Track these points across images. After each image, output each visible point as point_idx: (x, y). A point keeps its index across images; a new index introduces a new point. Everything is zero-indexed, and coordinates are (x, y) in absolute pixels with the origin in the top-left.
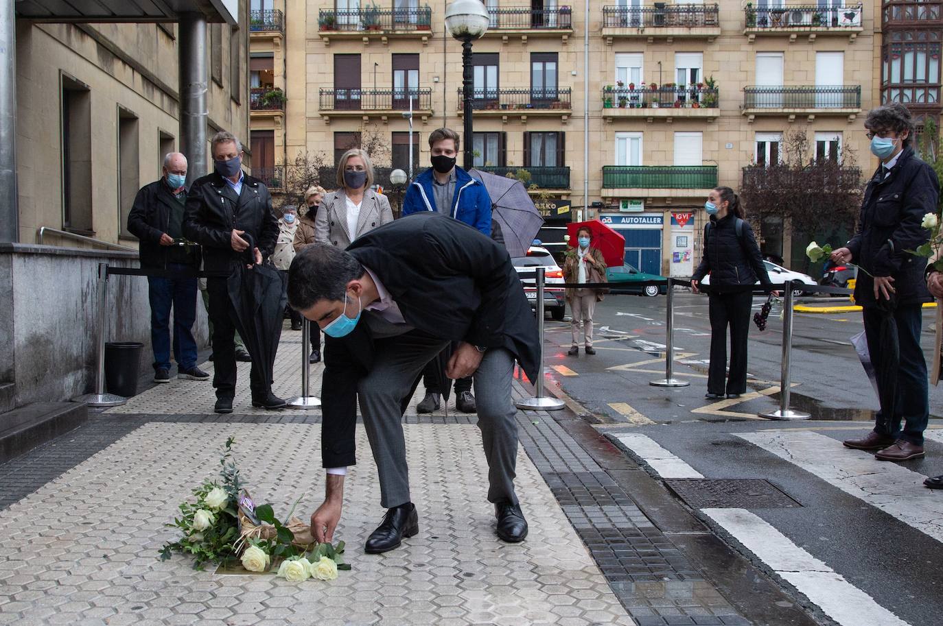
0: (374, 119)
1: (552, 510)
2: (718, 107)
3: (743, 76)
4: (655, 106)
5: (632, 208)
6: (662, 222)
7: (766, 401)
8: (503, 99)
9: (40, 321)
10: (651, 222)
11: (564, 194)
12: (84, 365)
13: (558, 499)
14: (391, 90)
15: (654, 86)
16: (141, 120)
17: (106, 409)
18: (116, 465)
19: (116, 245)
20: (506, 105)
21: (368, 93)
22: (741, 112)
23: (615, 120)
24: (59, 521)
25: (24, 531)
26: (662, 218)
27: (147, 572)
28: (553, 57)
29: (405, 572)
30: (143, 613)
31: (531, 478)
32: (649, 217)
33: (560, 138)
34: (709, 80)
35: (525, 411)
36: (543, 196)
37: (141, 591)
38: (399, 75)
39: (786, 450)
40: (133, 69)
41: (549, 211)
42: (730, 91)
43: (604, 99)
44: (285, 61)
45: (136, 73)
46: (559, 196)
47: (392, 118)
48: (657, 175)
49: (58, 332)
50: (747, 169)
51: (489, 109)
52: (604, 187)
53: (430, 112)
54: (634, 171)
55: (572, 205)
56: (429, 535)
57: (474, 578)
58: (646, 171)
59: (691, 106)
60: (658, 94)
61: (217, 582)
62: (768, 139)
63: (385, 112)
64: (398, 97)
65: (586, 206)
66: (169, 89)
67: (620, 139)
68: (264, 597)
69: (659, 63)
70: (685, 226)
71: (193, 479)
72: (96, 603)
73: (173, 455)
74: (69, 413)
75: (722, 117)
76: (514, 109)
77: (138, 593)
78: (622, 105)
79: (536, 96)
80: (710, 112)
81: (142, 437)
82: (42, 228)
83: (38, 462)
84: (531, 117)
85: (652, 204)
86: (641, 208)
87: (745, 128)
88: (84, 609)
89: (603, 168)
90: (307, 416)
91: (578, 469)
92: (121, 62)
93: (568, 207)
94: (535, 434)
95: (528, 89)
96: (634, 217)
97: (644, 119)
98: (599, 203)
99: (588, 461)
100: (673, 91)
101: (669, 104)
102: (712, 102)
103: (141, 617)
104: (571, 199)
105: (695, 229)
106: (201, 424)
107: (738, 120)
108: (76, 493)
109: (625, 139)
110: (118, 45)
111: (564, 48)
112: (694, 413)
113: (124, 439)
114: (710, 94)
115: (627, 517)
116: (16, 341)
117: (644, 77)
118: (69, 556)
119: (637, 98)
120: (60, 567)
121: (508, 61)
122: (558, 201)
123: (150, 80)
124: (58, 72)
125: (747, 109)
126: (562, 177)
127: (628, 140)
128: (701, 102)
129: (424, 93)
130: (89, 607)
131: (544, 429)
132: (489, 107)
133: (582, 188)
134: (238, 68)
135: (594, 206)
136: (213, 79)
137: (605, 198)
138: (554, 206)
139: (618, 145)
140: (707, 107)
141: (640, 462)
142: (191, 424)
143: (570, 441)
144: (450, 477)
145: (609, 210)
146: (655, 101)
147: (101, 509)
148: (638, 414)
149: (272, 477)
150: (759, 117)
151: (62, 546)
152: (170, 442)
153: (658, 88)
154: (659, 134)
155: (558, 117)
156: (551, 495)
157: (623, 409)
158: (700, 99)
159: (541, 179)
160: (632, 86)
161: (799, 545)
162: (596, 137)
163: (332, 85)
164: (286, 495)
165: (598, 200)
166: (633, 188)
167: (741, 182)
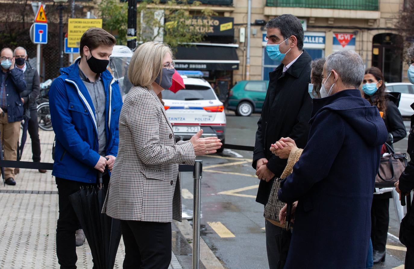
6: (324, 42)
10: (313, 41)
26: (324, 38)
32: (312, 37)
36: (206, 13)
41: (212, 28)
46: (222, 13)
52: (267, 5)
55: (235, 22)
65: (249, 23)
70: (346, 47)
85: (313, 24)
93: (231, 23)
98: (261, 21)
104: (233, 16)
122: (221, 17)
135: (257, 24)
137: (268, 16)
138: (217, 23)
165: (260, 18)
166: (296, 7)
167: (402, 6)
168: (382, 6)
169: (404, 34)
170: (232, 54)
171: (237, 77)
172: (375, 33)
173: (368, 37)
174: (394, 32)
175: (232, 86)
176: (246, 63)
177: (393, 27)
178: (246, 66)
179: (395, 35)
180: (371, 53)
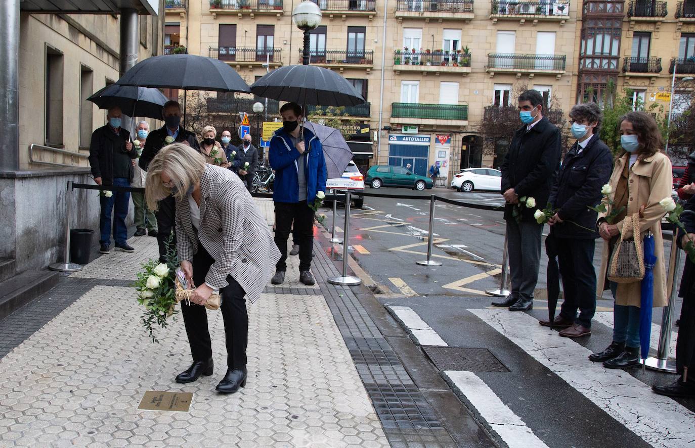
0: (244, 67)
1: (350, 368)
2: (470, 66)
3: (488, 46)
4: (428, 64)
5: (410, 131)
6: (430, 141)
7: (491, 281)
8: (329, 57)
9: (31, 219)
10: (422, 141)
11: (366, 120)
12: (57, 244)
13: (354, 359)
14: (255, 49)
15: (428, 51)
16: (94, 73)
17: (70, 274)
18: (77, 320)
19: (77, 153)
20: (330, 61)
21: (240, 50)
22: (485, 70)
23: (402, 72)
24: (43, 362)
25: (22, 369)
26: (430, 138)
27: (97, 406)
28: (362, 30)
29: (255, 413)
30: (94, 437)
31: (337, 341)
32: (421, 137)
33: (365, 83)
34: (465, 48)
35: (335, 286)
36: (352, 122)
37: (93, 420)
38: (261, 39)
39: (502, 325)
40: (91, 40)
41: (356, 131)
42: (479, 57)
43: (395, 59)
44: (187, 28)
45: (92, 42)
46: (362, 122)
47: (255, 67)
48: (428, 110)
49: (42, 225)
50: (487, 108)
51: (319, 63)
52: (392, 117)
53: (280, 64)
54: (413, 107)
55: (371, 128)
56: (271, 384)
57: (298, 419)
58: (421, 107)
59: (452, 65)
60: (431, 56)
61: (139, 415)
62: (502, 89)
63: (251, 63)
64: (259, 53)
65: (380, 129)
66: (113, 51)
67: (404, 85)
68: (168, 428)
69: (433, 36)
70: (444, 144)
71: (124, 333)
72: (66, 428)
73: (111, 313)
74: (48, 279)
75: (473, 73)
76: (336, 63)
77: (92, 421)
78: (407, 63)
79: (350, 55)
80: (465, 70)
81: (92, 297)
82: (32, 145)
83: (30, 315)
84: (346, 69)
85: (423, 129)
86: (416, 131)
87: (488, 81)
88: (59, 432)
89: (393, 104)
91: (367, 335)
92: (83, 36)
93: (368, 129)
94: (341, 304)
95: (345, 50)
96: (411, 137)
97: (421, 73)
98: (388, 127)
99: (374, 329)
100: (441, 55)
101: (438, 63)
102: (466, 63)
103: (93, 440)
104: (370, 123)
105: (451, 147)
106: (129, 288)
107: (483, 76)
108: (53, 341)
109: (408, 85)
110: (81, 24)
111: (370, 24)
112: (444, 288)
113: (81, 298)
114: (465, 58)
115: (396, 375)
116: (16, 233)
117: (422, 45)
118: (49, 390)
119: (416, 58)
120: (44, 399)
121: (332, 32)
122: (362, 124)
123: (101, 46)
124: (44, 44)
125: (489, 68)
126: (365, 109)
127: (410, 86)
128: (460, 63)
129: (277, 51)
130: (62, 430)
131: (347, 300)
132: (319, 62)
133: (377, 117)
134: (157, 35)
135: (385, 129)
136: (141, 43)
137: (392, 124)
138: (359, 128)
139: (403, 89)
140: (463, 66)
141: (406, 331)
143: (363, 312)
144: (286, 339)
145: (395, 132)
146: (429, 61)
147: (68, 354)
148: (407, 287)
149: (173, 334)
150: (497, 74)
151: (45, 382)
152: (110, 302)
153: (431, 52)
154: (430, 83)
155: (364, 69)
156: (349, 355)
157: (398, 282)
158: (459, 61)
159: (351, 110)
160: (414, 51)
161: (505, 403)
162: (388, 83)
163: (217, 44)
164: (182, 348)
165: (388, 125)
166: (412, 117)
167: (483, 116)
168: (469, 117)
169: (484, 136)
170: (369, 148)
171: (371, 163)
172: (464, 135)
173: (459, 138)
174: (477, 135)
175: (368, 169)
176: (378, 154)
177: (477, 131)
178: (377, 157)
179: (478, 137)
180: (461, 148)
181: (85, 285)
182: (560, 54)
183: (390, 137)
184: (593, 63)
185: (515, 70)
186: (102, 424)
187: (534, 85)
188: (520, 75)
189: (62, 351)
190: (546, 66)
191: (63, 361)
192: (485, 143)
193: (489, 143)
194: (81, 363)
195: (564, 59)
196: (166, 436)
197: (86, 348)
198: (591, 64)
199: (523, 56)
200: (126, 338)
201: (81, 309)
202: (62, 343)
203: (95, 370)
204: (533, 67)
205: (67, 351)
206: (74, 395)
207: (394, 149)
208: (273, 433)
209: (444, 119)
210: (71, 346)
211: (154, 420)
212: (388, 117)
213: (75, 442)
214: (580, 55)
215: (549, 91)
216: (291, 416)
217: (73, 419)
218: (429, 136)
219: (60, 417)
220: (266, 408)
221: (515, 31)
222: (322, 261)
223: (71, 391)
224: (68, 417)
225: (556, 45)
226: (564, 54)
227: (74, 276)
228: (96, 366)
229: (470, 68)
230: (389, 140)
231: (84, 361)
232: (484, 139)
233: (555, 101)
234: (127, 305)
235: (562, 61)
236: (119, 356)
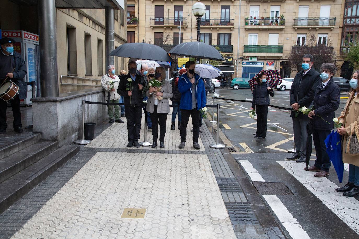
0: (168, 28)
1: (218, 194)
2: (284, 25)
3: (294, 14)
4: (263, 25)
5: (253, 60)
6: (263, 65)
8: (211, 22)
9: (65, 120)
11: (230, 55)
12: (78, 130)
13: (220, 189)
14: (173, 18)
15: (263, 18)
16: (92, 36)
17: (85, 146)
18: (90, 171)
20: (212, 24)
21: (166, 19)
22: (292, 27)
23: (249, 29)
24: (75, 195)
25: (65, 199)
26: (263, 63)
27: (102, 217)
28: (228, 7)
29: (174, 218)
30: (102, 233)
31: (213, 180)
32: (259, 63)
33: (230, 35)
34: (282, 16)
35: (213, 149)
36: (224, 55)
37: (101, 224)
38: (176, 13)
39: (292, 170)
40: (89, 19)
41: (225, 60)
42: (289, 20)
43: (245, 22)
44: (138, 8)
45: (90, 20)
46: (229, 55)
47: (174, 28)
48: (262, 49)
49: (70, 122)
50: (293, 47)
51: (206, 25)
52: (244, 52)
53: (186, 26)
54: (255, 47)
56: (181, 203)
57: (194, 221)
58: (259, 47)
59: (275, 25)
60: (264, 21)
61: (122, 221)
62: (301, 36)
63: (172, 26)
64: (176, 21)
65: (238, 59)
66: (101, 24)
67: (250, 36)
68: (135, 227)
69: (265, 10)
70: (271, 66)
71: (113, 178)
72: (89, 229)
73: (106, 167)
74: (74, 150)
75: (286, 28)
76: (215, 26)
77: (100, 225)
78: (251, 24)
79: (222, 21)
80: (282, 27)
81: (97, 159)
82: (62, 76)
83: (67, 170)
84: (220, 28)
85: (260, 58)
86: (256, 60)
87: (294, 32)
89: (244, 46)
90: (146, 150)
92: (85, 18)
93: (232, 59)
94: (215, 160)
95: (220, 18)
96: (254, 63)
97: (259, 29)
100: (269, 19)
101: (268, 24)
102: (282, 23)
103: (101, 235)
104: (233, 56)
105: (274, 67)
106: (114, 153)
107: (291, 30)
108: (79, 183)
109: (252, 36)
110: (84, 12)
111: (232, 4)
112: (266, 148)
113: (91, 159)
114: (282, 21)
115: (239, 198)
116: (58, 128)
117: (259, 15)
118: (79, 210)
119: (257, 22)
120: (77, 214)
121: (213, 9)
122: (229, 57)
123: (95, 22)
124: (66, 24)
125: (295, 26)
126: (230, 49)
127: (253, 36)
128: (279, 23)
129: (185, 19)
130: (87, 230)
131: (218, 157)
133: (236, 52)
134: (123, 14)
135: (240, 59)
136: (115, 18)
137: (244, 56)
138: (227, 59)
139: (249, 38)
140: (281, 25)
141: (245, 173)
142: (111, 153)
143: (226, 164)
144: (189, 179)
145: (246, 60)
146: (263, 23)
147: (87, 190)
148: (248, 148)
149: (136, 177)
150: (299, 29)
151: (77, 206)
152: (105, 161)
153: (264, 18)
154: (263, 35)
155: (230, 28)
156: (218, 187)
157: (244, 145)
158: (278, 22)
159: (223, 49)
160: (255, 18)
162: (242, 35)
163: (154, 16)
164: (140, 185)
165: (242, 57)
166: (254, 53)
167: (291, 51)
168: (284, 52)
169: (291, 61)
170: (232, 69)
171: (233, 76)
172: (281, 61)
173: (278, 63)
174: (288, 61)
175: (232, 80)
176: (237, 72)
177: (288, 59)
178: (237, 73)
179: (288, 62)
180: (279, 68)
181: (92, 152)
182: (333, 17)
183: (243, 63)
184: (351, 21)
185: (308, 26)
186: (105, 226)
187: (319, 34)
188: (311, 29)
189: (84, 189)
190: (325, 24)
191: (85, 194)
192: (292, 65)
193: (294, 65)
194: (93, 195)
195: (335, 19)
196: (134, 231)
197: (95, 187)
198: (349, 22)
199: (313, 19)
200: (114, 180)
201: (91, 165)
202: (83, 184)
203: (100, 198)
204: (318, 24)
205: (86, 188)
206: (91, 212)
207: (245, 69)
208: (182, 228)
209: (271, 53)
210: (88, 186)
211: (129, 223)
212: (242, 53)
213: (93, 236)
214: (344, 16)
215: (326, 37)
216: (190, 219)
217: (92, 224)
218: (263, 62)
219: (86, 224)
220: (179, 216)
221: (309, 5)
222: (207, 135)
223: (90, 210)
224: (89, 223)
225: (330, 12)
226: (335, 17)
227: (87, 147)
228: (101, 196)
229: (284, 26)
230: (243, 64)
231: (94, 194)
232: (292, 63)
233: (330, 42)
234: (114, 162)
235: (334, 20)
236: (111, 190)
